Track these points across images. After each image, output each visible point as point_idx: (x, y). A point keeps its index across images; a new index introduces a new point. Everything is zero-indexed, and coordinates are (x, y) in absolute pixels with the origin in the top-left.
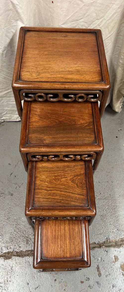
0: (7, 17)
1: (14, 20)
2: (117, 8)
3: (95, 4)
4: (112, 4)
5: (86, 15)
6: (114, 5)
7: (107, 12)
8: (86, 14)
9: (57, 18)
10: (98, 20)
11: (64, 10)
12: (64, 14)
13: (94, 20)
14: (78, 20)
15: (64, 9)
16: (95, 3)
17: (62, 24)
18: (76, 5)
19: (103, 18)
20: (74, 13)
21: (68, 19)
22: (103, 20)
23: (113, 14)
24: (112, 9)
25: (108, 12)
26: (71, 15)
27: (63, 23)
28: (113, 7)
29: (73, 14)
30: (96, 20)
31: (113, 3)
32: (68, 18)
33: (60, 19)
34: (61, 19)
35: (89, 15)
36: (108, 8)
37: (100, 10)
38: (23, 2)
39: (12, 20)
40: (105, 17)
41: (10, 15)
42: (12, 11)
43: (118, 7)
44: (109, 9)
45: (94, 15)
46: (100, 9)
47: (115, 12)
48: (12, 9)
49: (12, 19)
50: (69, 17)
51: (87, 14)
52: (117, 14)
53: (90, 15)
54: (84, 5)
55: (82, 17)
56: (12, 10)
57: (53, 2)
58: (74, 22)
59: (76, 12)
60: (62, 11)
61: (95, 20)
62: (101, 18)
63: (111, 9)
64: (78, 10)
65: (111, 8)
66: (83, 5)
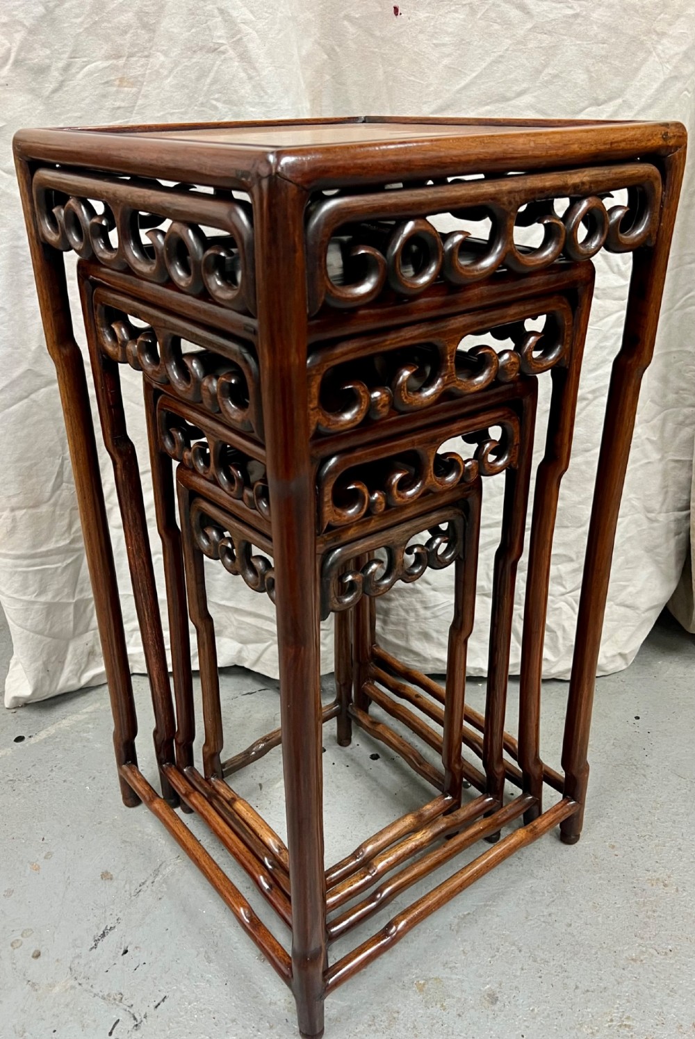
0: (198, 79)
1: (224, 102)
2: (677, 54)
3: (581, 25)
4: (658, 34)
5: (544, 77)
6: (664, 41)
7: (637, 70)
8: (546, 71)
9: (412, 78)
10: (599, 105)
11: (444, 45)
12: (446, 61)
13: (582, 105)
14: (508, 100)
15: (447, 39)
16: (579, 20)
17: (434, 107)
18: (496, 27)
19: (620, 101)
20: (489, 60)
21: (464, 88)
22: (620, 106)
23: (665, 82)
24: (657, 59)
25: (641, 74)
26: (479, 70)
27: (440, 102)
28: (660, 47)
29: (484, 65)
30: (591, 105)
31: (658, 29)
32: (463, 83)
33: (427, 86)
34: (431, 84)
35: (555, 76)
36: (641, 55)
37: (606, 57)
38: (270, 11)
39: (217, 100)
40: (628, 96)
41: (212, 75)
42: (223, 57)
43: (684, 48)
44: (645, 60)
45: (580, 77)
46: (603, 53)
47: (673, 74)
48: (222, 48)
49: (216, 96)
50: (468, 79)
51: (549, 70)
52: (679, 85)
53: (563, 75)
54: (535, 27)
55: (525, 85)
56: (223, 53)
57: (396, 10)
58: (488, 108)
59: (501, 56)
60: (436, 45)
61: (587, 102)
62: (610, 99)
63: (653, 58)
64: (507, 50)
65: (651, 52)
66: (529, 26)
